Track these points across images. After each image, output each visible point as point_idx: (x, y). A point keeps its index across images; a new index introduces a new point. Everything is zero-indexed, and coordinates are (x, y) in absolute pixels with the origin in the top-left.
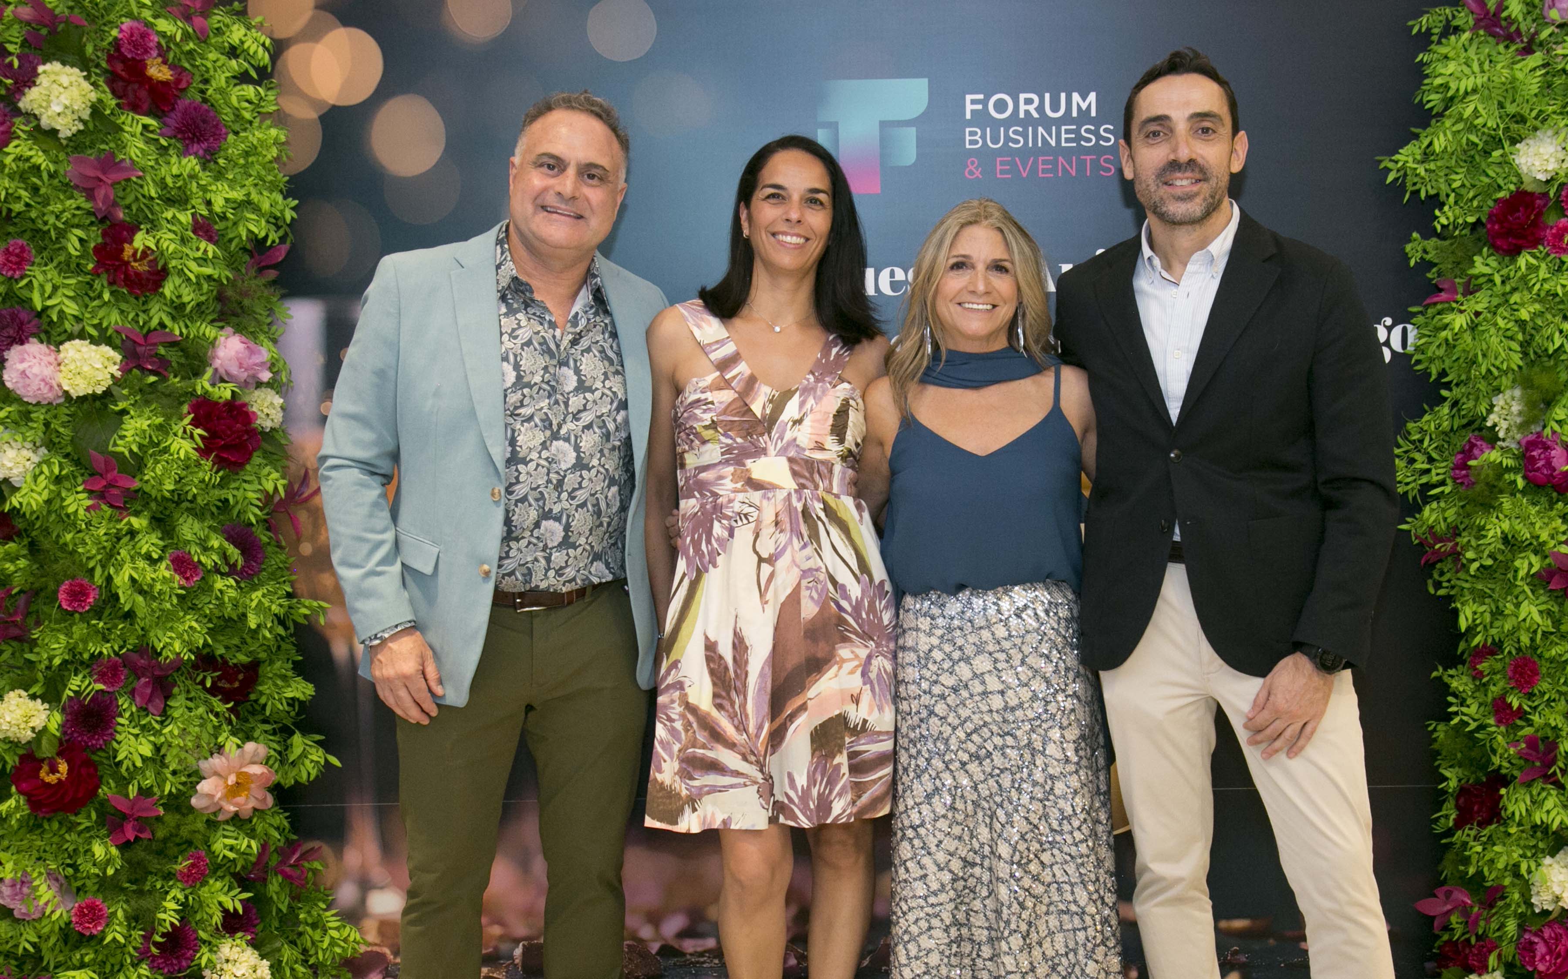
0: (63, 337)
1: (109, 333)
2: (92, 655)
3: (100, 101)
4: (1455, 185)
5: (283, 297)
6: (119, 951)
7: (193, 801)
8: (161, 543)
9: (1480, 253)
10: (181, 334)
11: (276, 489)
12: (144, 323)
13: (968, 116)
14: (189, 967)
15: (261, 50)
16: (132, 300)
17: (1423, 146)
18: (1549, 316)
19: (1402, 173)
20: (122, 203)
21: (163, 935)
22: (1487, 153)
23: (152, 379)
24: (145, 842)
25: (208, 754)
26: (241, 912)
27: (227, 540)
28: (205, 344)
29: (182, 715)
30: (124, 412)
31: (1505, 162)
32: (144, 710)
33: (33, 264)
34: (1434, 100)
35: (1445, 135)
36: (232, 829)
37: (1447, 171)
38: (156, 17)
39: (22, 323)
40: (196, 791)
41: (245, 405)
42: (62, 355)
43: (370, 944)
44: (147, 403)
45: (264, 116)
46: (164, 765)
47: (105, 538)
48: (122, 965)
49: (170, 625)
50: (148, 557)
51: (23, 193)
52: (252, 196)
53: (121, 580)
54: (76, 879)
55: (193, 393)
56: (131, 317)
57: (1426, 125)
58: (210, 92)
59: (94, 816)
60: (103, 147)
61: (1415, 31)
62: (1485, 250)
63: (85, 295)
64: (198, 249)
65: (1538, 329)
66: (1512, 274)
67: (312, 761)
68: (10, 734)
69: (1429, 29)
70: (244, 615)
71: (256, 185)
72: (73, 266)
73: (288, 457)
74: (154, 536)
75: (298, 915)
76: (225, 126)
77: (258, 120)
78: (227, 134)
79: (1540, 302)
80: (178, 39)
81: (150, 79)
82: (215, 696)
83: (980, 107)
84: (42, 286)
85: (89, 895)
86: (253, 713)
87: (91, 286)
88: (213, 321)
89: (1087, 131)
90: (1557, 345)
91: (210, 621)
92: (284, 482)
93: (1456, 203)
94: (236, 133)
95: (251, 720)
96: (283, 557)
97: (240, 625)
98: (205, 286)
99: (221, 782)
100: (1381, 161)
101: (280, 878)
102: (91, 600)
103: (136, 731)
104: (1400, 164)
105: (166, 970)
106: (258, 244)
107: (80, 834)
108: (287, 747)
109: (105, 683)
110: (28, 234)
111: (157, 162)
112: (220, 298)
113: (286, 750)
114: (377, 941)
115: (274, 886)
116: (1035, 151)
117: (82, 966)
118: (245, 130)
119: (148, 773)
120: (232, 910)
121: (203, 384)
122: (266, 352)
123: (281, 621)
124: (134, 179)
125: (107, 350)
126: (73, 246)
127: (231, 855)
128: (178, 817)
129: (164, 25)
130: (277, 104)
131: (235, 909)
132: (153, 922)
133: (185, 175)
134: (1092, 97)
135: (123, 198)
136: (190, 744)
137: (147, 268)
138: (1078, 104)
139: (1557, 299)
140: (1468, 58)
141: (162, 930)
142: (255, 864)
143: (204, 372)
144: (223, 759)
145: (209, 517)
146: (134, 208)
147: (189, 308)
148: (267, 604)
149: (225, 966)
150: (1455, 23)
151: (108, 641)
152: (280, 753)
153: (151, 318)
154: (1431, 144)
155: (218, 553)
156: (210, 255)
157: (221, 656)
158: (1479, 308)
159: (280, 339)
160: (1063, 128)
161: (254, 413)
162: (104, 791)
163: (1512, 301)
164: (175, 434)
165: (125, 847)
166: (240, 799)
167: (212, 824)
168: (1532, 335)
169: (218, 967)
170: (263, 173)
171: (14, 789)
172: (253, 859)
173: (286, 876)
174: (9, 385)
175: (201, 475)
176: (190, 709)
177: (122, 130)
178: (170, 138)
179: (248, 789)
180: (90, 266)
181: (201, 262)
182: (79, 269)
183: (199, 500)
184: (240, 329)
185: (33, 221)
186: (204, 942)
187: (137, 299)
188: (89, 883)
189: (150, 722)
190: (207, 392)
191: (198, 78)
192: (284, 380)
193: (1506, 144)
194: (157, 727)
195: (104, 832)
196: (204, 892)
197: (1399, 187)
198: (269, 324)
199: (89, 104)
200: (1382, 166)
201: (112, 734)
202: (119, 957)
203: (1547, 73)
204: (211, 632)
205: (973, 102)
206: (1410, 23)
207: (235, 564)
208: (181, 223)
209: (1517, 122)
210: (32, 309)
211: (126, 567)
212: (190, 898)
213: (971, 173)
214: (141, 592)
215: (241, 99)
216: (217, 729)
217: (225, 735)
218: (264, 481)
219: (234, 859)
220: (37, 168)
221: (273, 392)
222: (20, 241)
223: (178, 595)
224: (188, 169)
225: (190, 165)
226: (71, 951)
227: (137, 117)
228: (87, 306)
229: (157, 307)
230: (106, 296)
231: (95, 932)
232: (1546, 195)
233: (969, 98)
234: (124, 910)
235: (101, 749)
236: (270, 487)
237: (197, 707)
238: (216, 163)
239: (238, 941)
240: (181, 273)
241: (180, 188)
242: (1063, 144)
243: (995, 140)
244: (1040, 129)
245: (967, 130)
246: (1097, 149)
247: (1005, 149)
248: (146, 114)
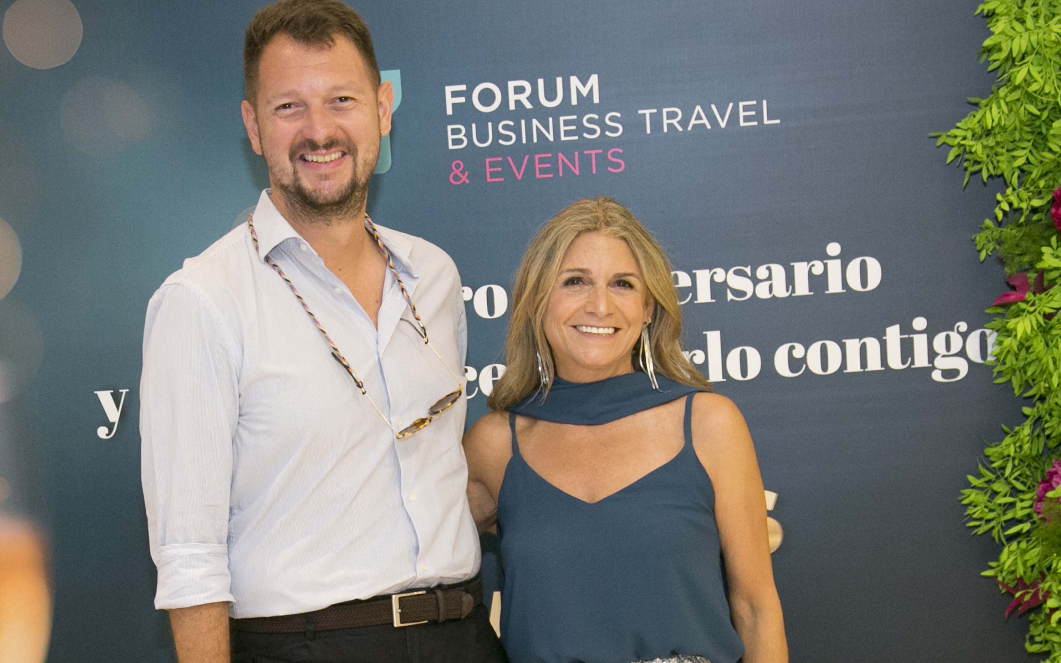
13: (449, 111)
83: (462, 100)
89: (590, 121)
100: (937, 137)
116: (531, 149)
134: (594, 80)
138: (578, 90)
160: (562, 119)
205: (454, 94)
213: (457, 178)
233: (449, 90)
242: (563, 138)
243: (483, 137)
244: (535, 122)
245: (450, 128)
246: (603, 142)
247: (495, 148)
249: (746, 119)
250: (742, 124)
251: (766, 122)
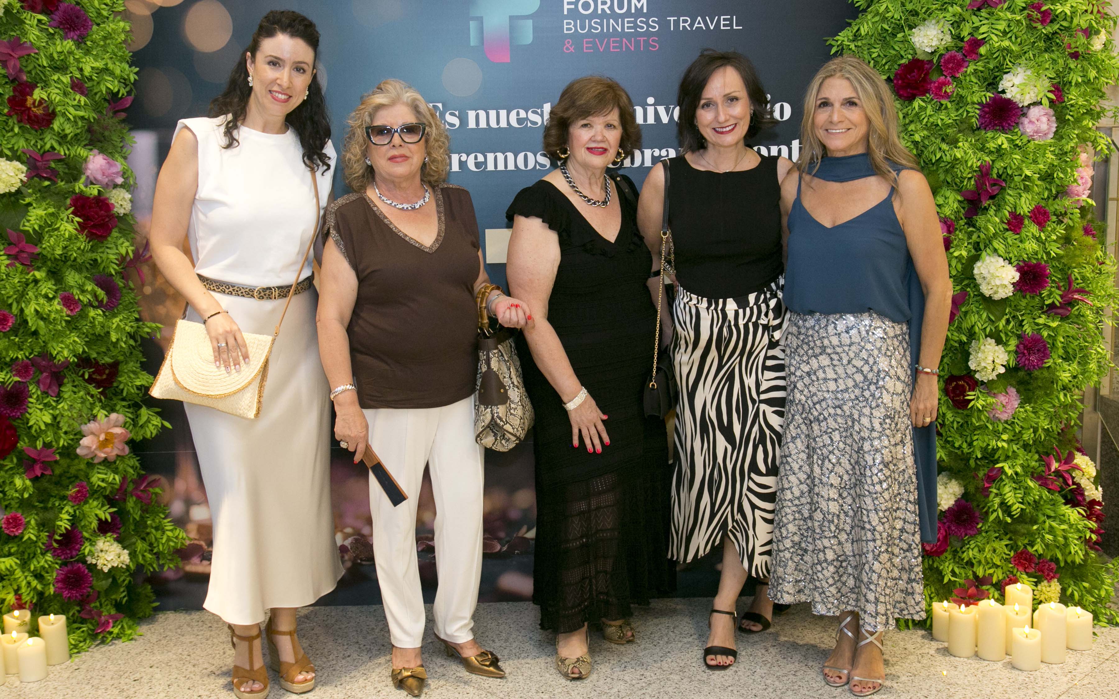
1: (19, 153)
2: (12, 359)
3: (9, 4)
4: (874, 56)
5: (131, 129)
6: (33, 545)
7: (78, 451)
8: (54, 288)
10: (65, 154)
11: (127, 253)
12: (41, 147)
13: (566, 13)
14: (77, 555)
16: (33, 132)
17: (854, 31)
18: (933, 139)
19: (840, 47)
20: (25, 70)
21: (61, 535)
22: (894, 35)
23: (47, 183)
24: (48, 477)
25: (86, 421)
26: (109, 520)
27: (97, 285)
28: (80, 160)
29: (70, 396)
30: (30, 204)
31: (905, 41)
32: (46, 393)
35: (868, 24)
36: (103, 468)
37: (869, 47)
40: (80, 445)
41: (107, 199)
43: (191, 540)
44: (44, 198)
45: (117, 13)
46: (59, 428)
47: (18, 284)
48: (35, 554)
49: (61, 339)
50: (46, 296)
52: (109, 66)
53: (30, 311)
54: (5, 500)
55: (73, 192)
56: (32, 143)
57: (855, 17)
59: (15, 460)
60: (12, 33)
64: (75, 100)
65: (925, 147)
66: (910, 112)
67: (153, 425)
70: (108, 333)
71: (111, 58)
73: (135, 232)
74: (49, 283)
75: (146, 522)
76: (91, 20)
77: (112, 16)
78: (92, 25)
79: (927, 130)
82: (91, 384)
83: (573, 7)
85: (13, 510)
86: (115, 394)
87: (7, 123)
88: (85, 145)
89: (641, 22)
90: (938, 157)
91: (87, 336)
92: (133, 248)
93: (874, 66)
94: (98, 25)
95: (114, 399)
96: (132, 295)
97: (105, 339)
98: (80, 123)
99: (95, 439)
100: (827, 40)
101: (134, 498)
102: (10, 324)
103: (41, 407)
104: (839, 42)
105: (63, 557)
106: (113, 97)
107: (6, 471)
108: (138, 416)
109: (20, 376)
111: (47, 42)
112: (90, 130)
113: (137, 417)
114: (197, 537)
115: (131, 503)
116: (608, 35)
117: (10, 555)
118: (104, 22)
119: (49, 433)
120: (104, 519)
121: (80, 186)
122: (119, 165)
123: (132, 336)
124: (33, 54)
125: (17, 164)
127: (103, 485)
128: (68, 461)
130: (124, 6)
131: (106, 519)
132: (54, 527)
133: (65, 52)
135: (26, 67)
136: (75, 415)
137: (42, 112)
138: (635, 5)
139: (938, 128)
141: (59, 532)
142: (118, 490)
143: (80, 178)
144: (97, 424)
145: (84, 270)
146: (33, 73)
147: (69, 137)
148: (122, 326)
149: (100, 554)
151: (22, 350)
152: (133, 420)
153: (45, 144)
154: (859, 29)
155: (91, 294)
156: (82, 103)
157: (95, 359)
159: (129, 157)
160: (626, 20)
161: (112, 204)
162: (21, 445)
163: (910, 129)
164: (62, 220)
165: (35, 480)
166: (108, 450)
167: (90, 465)
168: (922, 151)
169: (96, 555)
170: (116, 50)
172: (117, 487)
173: (138, 497)
175: (78, 245)
176: (75, 393)
177: (25, 23)
178: (56, 28)
179: (113, 443)
180: (6, 111)
181: (77, 108)
183: (78, 260)
184: (102, 151)
186: (87, 539)
187: (36, 131)
188: (13, 503)
189: (49, 402)
190: (82, 191)
192: (132, 183)
193: (906, 29)
194: (54, 404)
195: (21, 470)
196: (86, 508)
198: (122, 147)
199: (3, 6)
200: (828, 43)
201: (25, 409)
202: (33, 549)
204: (87, 343)
205: (569, 3)
207: (102, 301)
208: (63, 83)
209: (913, 15)
211: (32, 302)
212: (77, 512)
213: (568, 48)
214: (42, 319)
215: (100, 3)
216: (93, 404)
217: (98, 409)
218: (119, 247)
219: (105, 488)
221: (124, 191)
223: (66, 321)
224: (67, 48)
225: (68, 45)
226: (2, 545)
227: (34, 14)
228: (4, 136)
229: (49, 137)
230: (16, 130)
231: (17, 534)
232: (931, 62)
233: (566, 1)
234: (36, 520)
235: (18, 418)
236: (123, 251)
237: (79, 391)
238: (85, 44)
239: (108, 539)
240: (64, 114)
241: (62, 60)
242: (626, 30)
243: (583, 28)
244: (611, 21)
245: (565, 21)
246: (647, 33)
247: (589, 34)
248: (40, 13)
249: (724, 25)
250: (722, 28)
251: (735, 27)
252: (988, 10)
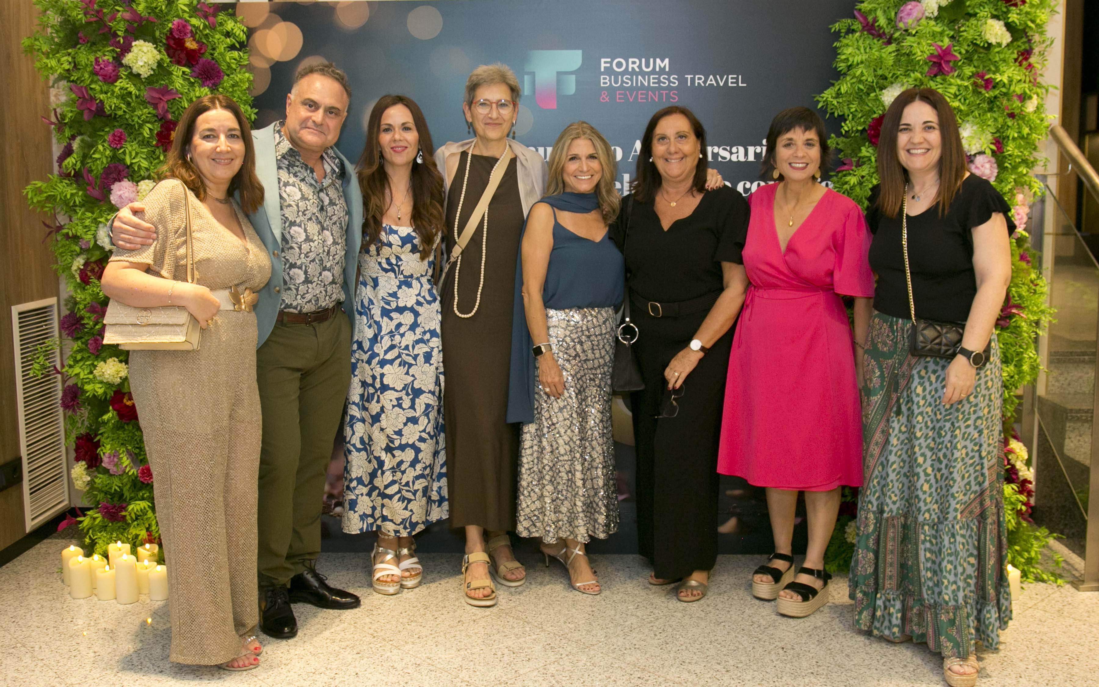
0: (140, 178)
3: (162, 59)
4: (852, 110)
9: (864, 145)
13: (602, 70)
15: (242, 33)
17: (836, 90)
19: (825, 103)
20: (171, 111)
22: (868, 94)
31: (877, 99)
33: (126, 141)
34: (842, 66)
35: (847, 85)
37: (848, 103)
38: (190, 17)
39: (120, 171)
42: (139, 188)
45: (242, 67)
51: (123, 106)
54: (140, 455)
57: (838, 79)
58: (216, 55)
60: (162, 82)
61: (833, 30)
62: (867, 144)
63: (151, 156)
68: (109, 380)
69: (839, 30)
72: (145, 143)
76: (223, 71)
77: (239, 69)
78: (223, 75)
80: (201, 28)
81: (186, 48)
83: (608, 65)
84: (130, 153)
87: (155, 153)
89: (664, 78)
93: (853, 119)
94: (228, 75)
100: (815, 97)
104: (824, 99)
110: (124, 126)
111: (189, 90)
116: (637, 88)
117: (143, 499)
118: (232, 74)
124: (177, 99)
126: (146, 132)
129: (194, 21)
130: (249, 61)
134: (667, 61)
135: (171, 108)
138: (659, 65)
140: (858, 46)
146: (177, 113)
150: (852, 27)
154: (839, 89)
158: (863, 174)
160: (652, 77)
170: (241, 95)
171: (111, 408)
174: (113, 202)
177: (172, 74)
178: (196, 78)
180: (154, 143)
182: (148, 144)
185: (127, 119)
191: (210, 47)
193: (877, 90)
197: (823, 110)
199: (157, 61)
200: (816, 99)
203: (898, 55)
205: (605, 62)
206: (830, 26)
209: (883, 79)
210: (125, 164)
213: (603, 99)
215: (230, 58)
220: (131, 93)
222: (120, 130)
226: (138, 491)
227: (180, 67)
228: (151, 163)
233: (603, 60)
242: (651, 85)
243: (616, 82)
244: (640, 77)
245: (602, 77)
246: (669, 88)
247: (622, 87)
248: (184, 66)
249: (732, 83)
250: (730, 85)
251: (740, 85)
252: (943, 76)
